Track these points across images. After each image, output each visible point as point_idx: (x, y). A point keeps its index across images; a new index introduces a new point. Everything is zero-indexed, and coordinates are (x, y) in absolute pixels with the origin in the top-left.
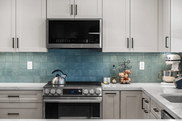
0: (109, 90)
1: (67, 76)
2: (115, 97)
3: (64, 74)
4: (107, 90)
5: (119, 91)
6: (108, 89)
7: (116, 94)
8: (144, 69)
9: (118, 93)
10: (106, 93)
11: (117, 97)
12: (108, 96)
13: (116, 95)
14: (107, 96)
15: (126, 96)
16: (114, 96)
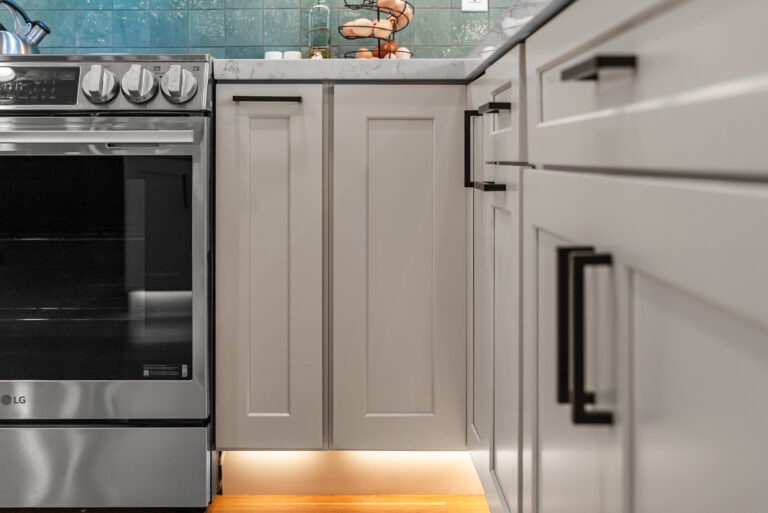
0: (255, 77)
1: (47, 31)
2: (295, 121)
3: (33, 20)
4: (242, 77)
5: (320, 87)
6: (253, 72)
7: (298, 99)
8: (485, 8)
9: (313, 95)
10: (237, 99)
11: (308, 123)
12: (251, 117)
13: (301, 113)
14: (245, 119)
15: (369, 119)
16: (288, 118)
